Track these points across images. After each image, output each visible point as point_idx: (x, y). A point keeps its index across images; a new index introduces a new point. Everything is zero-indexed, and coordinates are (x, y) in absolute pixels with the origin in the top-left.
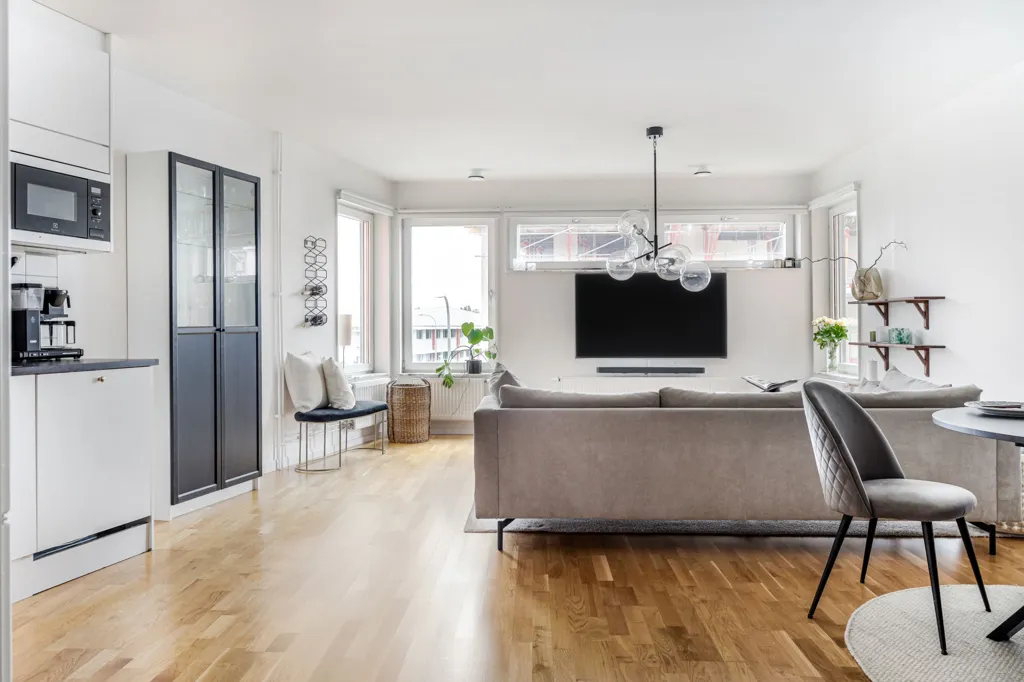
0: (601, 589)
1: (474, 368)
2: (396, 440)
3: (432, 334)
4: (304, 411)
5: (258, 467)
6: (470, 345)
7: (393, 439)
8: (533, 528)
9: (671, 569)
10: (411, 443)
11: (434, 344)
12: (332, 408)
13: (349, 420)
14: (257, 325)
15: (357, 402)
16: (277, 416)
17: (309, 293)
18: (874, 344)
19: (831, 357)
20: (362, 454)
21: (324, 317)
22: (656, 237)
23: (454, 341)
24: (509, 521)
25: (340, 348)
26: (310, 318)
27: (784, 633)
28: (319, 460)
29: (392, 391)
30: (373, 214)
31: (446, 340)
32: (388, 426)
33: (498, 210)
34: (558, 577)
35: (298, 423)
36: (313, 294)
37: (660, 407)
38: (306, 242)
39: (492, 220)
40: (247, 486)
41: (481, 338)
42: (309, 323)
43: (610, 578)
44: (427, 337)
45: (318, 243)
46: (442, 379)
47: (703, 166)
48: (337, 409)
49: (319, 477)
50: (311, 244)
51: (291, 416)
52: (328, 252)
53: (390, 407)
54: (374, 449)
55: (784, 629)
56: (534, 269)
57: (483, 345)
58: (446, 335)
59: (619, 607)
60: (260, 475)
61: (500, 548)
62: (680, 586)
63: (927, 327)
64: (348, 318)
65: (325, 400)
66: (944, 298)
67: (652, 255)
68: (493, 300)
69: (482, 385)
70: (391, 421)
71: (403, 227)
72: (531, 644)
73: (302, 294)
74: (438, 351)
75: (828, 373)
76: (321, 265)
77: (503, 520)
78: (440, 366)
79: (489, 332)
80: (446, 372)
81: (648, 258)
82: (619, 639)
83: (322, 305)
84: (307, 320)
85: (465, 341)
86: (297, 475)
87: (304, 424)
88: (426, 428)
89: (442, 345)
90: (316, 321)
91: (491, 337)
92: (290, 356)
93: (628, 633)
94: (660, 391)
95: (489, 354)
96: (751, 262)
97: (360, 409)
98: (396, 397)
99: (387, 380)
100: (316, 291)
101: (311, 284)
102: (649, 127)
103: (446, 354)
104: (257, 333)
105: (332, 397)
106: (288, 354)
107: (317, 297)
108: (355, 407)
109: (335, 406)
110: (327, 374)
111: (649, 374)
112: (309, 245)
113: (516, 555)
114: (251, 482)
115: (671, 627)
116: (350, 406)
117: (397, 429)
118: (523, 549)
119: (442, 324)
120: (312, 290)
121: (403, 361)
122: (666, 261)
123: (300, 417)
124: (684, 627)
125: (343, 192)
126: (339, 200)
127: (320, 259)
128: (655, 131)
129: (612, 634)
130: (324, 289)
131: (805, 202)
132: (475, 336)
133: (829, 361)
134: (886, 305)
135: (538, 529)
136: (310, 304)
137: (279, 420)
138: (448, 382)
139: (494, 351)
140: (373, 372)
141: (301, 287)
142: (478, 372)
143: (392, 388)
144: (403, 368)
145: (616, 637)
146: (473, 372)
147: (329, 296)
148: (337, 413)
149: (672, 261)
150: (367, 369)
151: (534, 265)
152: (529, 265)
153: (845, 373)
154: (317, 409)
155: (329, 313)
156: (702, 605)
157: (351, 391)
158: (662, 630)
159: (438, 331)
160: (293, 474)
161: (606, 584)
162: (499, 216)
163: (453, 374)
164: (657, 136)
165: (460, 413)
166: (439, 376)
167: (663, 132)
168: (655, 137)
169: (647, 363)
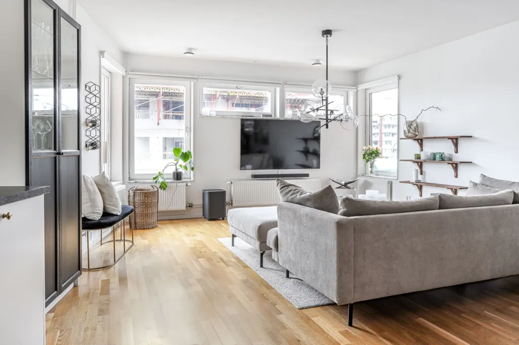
1: (178, 176)
2: (138, 228)
6: (176, 162)
7: (136, 227)
14: (79, 149)
18: (418, 160)
19: (371, 167)
21: (98, 143)
26: (88, 144)
29: (134, 194)
33: (195, 77)
38: (86, 86)
39: (192, 83)
41: (188, 158)
46: (159, 185)
47: (318, 60)
56: (215, 115)
63: (457, 152)
66: (471, 137)
69: (185, 187)
71: (129, 84)
75: (370, 175)
78: (155, 176)
80: (160, 180)
84: (86, 145)
90: (93, 146)
95: (186, 168)
98: (137, 198)
101: (90, 118)
102: (325, 29)
104: (79, 156)
117: (138, 220)
121: (129, 173)
125: (105, 53)
128: (327, 33)
130: (98, 122)
131: (356, 84)
132: (185, 157)
133: (370, 169)
134: (421, 140)
138: (164, 186)
142: (180, 180)
144: (129, 178)
146: (177, 180)
151: (215, 112)
152: (211, 113)
153: (378, 175)
162: (195, 80)
163: (166, 181)
164: (329, 35)
165: (172, 206)
166: (156, 182)
167: (333, 33)
168: (327, 36)
169: (278, 172)
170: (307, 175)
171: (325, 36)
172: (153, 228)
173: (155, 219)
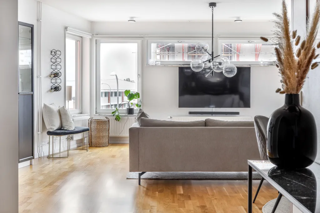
0: (178, 196)
1: (130, 111)
2: (93, 146)
3: (108, 94)
4: (51, 130)
5: (33, 155)
6: (128, 101)
7: (92, 145)
8: (154, 178)
9: (207, 190)
10: (100, 147)
11: (109, 100)
12: (63, 130)
13: (71, 135)
14: (32, 91)
15: (75, 127)
16: (38, 133)
17: (53, 76)
20: (77, 151)
21: (60, 87)
22: (213, 52)
23: (120, 98)
24: (143, 173)
25: (67, 101)
26: (53, 88)
27: (242, 207)
28: (58, 153)
29: (91, 122)
30: (82, 37)
31: (116, 98)
32: (89, 139)
33: (143, 36)
34: (161, 193)
35: (49, 136)
36: (55, 76)
37: (205, 126)
38: (51, 52)
39: (139, 41)
40: (28, 163)
41: (134, 97)
42: (53, 90)
43: (182, 192)
44: (105, 96)
45: (58, 53)
46: (115, 117)
47: (239, 17)
48: (66, 130)
49: (58, 161)
50: (54, 53)
51: (45, 133)
52: (62, 57)
53: (90, 129)
54: (83, 149)
55: (242, 206)
57: (135, 101)
58: (116, 95)
59: (184, 201)
60: (34, 158)
61: (140, 184)
62: (209, 195)
64: (70, 88)
65: (60, 126)
67: (211, 60)
68: (140, 79)
69: (134, 120)
70: (90, 136)
71: (96, 44)
72: (149, 210)
73: (50, 76)
74: (111, 104)
76: (58, 63)
77: (141, 172)
78: (114, 111)
79: (137, 94)
80: (117, 114)
81: (210, 62)
82: (181, 209)
83: (59, 81)
84: (52, 89)
85: (126, 99)
86: (48, 159)
87: (51, 136)
88: (107, 140)
89: (114, 100)
90: (56, 89)
91: (139, 97)
92: (45, 105)
93: (185, 207)
94: (205, 120)
95: (137, 105)
96: (262, 62)
97: (76, 130)
98: (93, 125)
99: (89, 117)
100: (56, 75)
101: (54, 72)
103: (116, 105)
104: (32, 95)
105: (64, 124)
106: (44, 104)
107: (56, 78)
108: (74, 129)
109: (65, 129)
110: (62, 114)
111: (214, 115)
112: (53, 53)
113: (146, 186)
114: (29, 161)
115: (202, 206)
116: (72, 129)
117: (93, 141)
118: (149, 185)
119: (113, 89)
120: (54, 74)
121: (96, 108)
122: (217, 63)
123: (50, 133)
124: (206, 206)
125: (68, 28)
126: (66, 32)
127: (58, 60)
128: (213, 5)
129: (179, 207)
130: (60, 74)
132: (131, 96)
135: (156, 178)
136: (53, 81)
137: (40, 135)
138: (118, 119)
139: (139, 104)
140: (81, 113)
141: (49, 73)
142: (132, 114)
143: (91, 121)
144: (96, 112)
145: (180, 208)
146: (130, 114)
147: (62, 77)
148: (66, 131)
149: (220, 64)
150: (78, 112)
152: (157, 62)
154: (57, 130)
155: (62, 85)
156: (215, 200)
157: (73, 122)
158: (198, 207)
159: (112, 93)
160: (46, 159)
161: (180, 195)
162: (142, 39)
163: (120, 115)
164: (214, 7)
165: (123, 133)
166: (113, 115)
167: (217, 5)
168: (213, 7)
169: (213, 110)
170: (238, 113)
171: (212, 7)
172: (103, 147)
173: (106, 140)
